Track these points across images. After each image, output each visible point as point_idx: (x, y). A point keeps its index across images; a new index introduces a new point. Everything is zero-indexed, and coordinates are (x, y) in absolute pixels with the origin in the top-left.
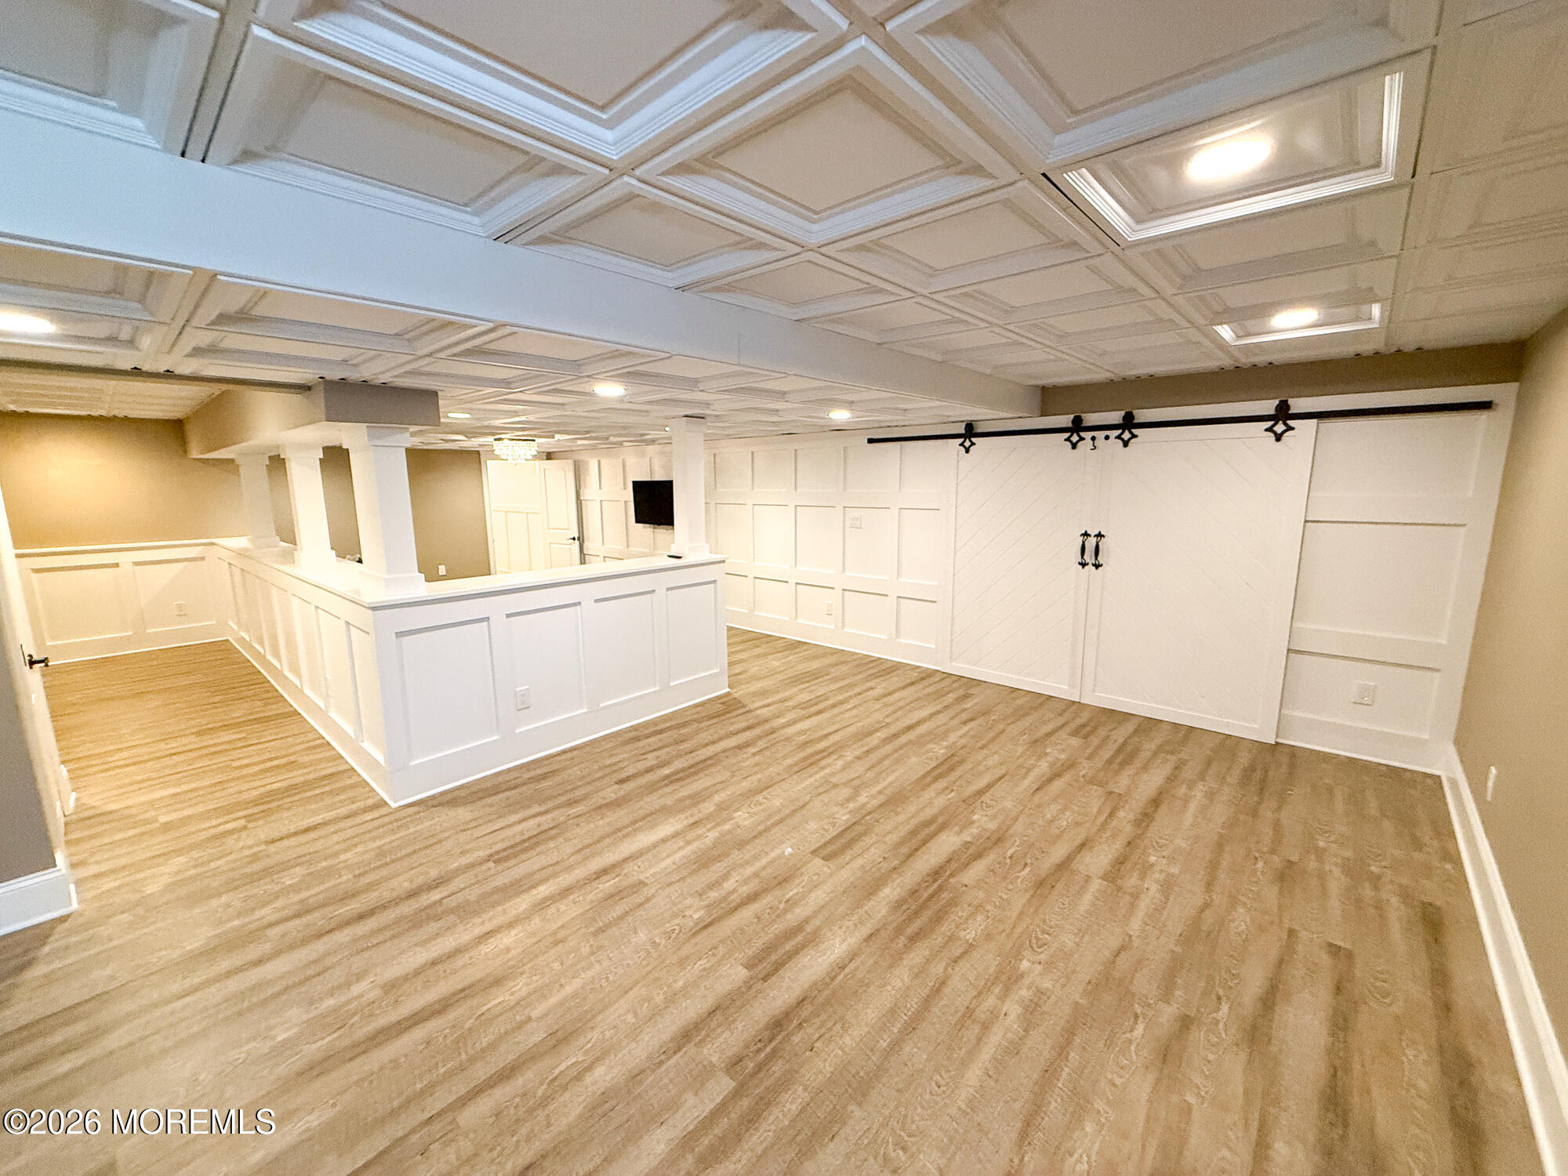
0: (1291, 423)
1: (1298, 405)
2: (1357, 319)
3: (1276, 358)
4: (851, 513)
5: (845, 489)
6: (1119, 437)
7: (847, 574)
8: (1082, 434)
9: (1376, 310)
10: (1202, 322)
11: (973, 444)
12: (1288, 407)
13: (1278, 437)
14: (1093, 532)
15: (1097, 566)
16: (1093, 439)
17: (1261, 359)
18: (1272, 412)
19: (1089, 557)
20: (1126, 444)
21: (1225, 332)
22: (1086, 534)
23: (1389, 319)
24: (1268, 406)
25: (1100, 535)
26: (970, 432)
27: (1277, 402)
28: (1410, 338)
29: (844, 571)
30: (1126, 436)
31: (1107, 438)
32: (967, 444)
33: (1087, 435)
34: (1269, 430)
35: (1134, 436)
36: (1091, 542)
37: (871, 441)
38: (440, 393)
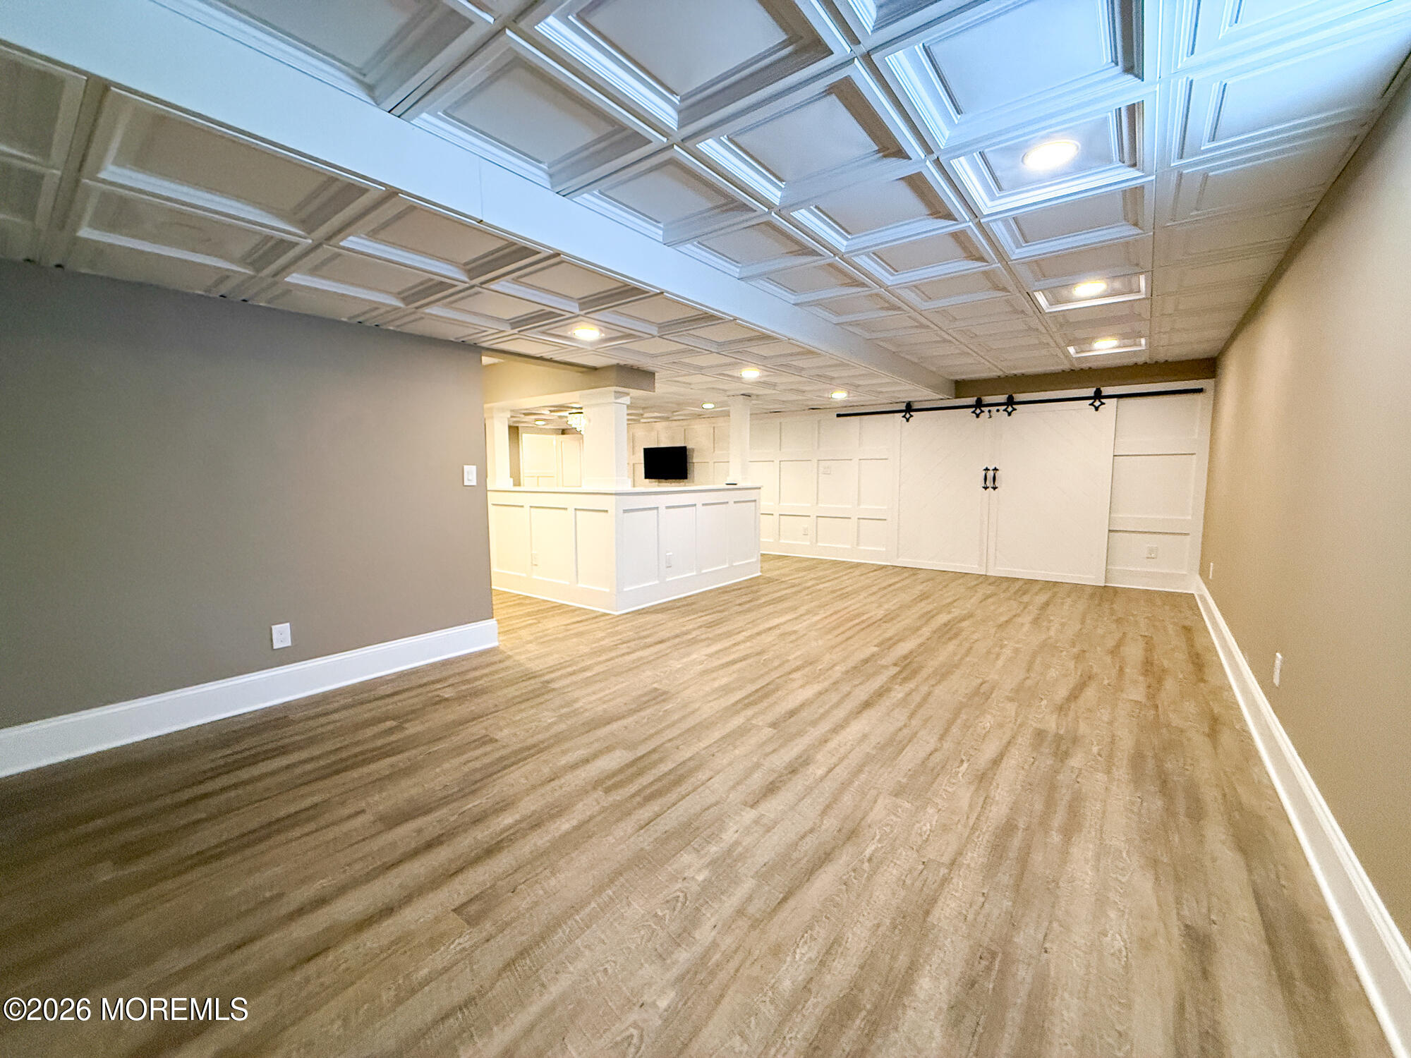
0: (1103, 400)
1: (1106, 391)
2: (1135, 345)
3: (1094, 365)
4: (822, 463)
5: (818, 447)
6: (1005, 410)
7: (820, 505)
8: (983, 409)
9: (1143, 341)
10: (1063, 344)
11: (911, 416)
12: (1101, 392)
13: (1097, 409)
14: (991, 468)
15: (995, 488)
16: (990, 411)
17: (1085, 365)
18: (1093, 395)
19: (989, 483)
20: (1009, 414)
21: (1071, 350)
22: (987, 469)
23: (1149, 344)
24: (1090, 392)
25: (995, 469)
26: (909, 409)
27: (1095, 389)
28: (1162, 356)
29: (817, 503)
30: (1010, 409)
31: (998, 411)
32: (908, 416)
33: (986, 409)
34: (1092, 404)
35: (1014, 409)
36: (991, 474)
37: (839, 416)
38: (656, 374)
